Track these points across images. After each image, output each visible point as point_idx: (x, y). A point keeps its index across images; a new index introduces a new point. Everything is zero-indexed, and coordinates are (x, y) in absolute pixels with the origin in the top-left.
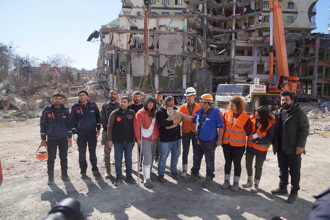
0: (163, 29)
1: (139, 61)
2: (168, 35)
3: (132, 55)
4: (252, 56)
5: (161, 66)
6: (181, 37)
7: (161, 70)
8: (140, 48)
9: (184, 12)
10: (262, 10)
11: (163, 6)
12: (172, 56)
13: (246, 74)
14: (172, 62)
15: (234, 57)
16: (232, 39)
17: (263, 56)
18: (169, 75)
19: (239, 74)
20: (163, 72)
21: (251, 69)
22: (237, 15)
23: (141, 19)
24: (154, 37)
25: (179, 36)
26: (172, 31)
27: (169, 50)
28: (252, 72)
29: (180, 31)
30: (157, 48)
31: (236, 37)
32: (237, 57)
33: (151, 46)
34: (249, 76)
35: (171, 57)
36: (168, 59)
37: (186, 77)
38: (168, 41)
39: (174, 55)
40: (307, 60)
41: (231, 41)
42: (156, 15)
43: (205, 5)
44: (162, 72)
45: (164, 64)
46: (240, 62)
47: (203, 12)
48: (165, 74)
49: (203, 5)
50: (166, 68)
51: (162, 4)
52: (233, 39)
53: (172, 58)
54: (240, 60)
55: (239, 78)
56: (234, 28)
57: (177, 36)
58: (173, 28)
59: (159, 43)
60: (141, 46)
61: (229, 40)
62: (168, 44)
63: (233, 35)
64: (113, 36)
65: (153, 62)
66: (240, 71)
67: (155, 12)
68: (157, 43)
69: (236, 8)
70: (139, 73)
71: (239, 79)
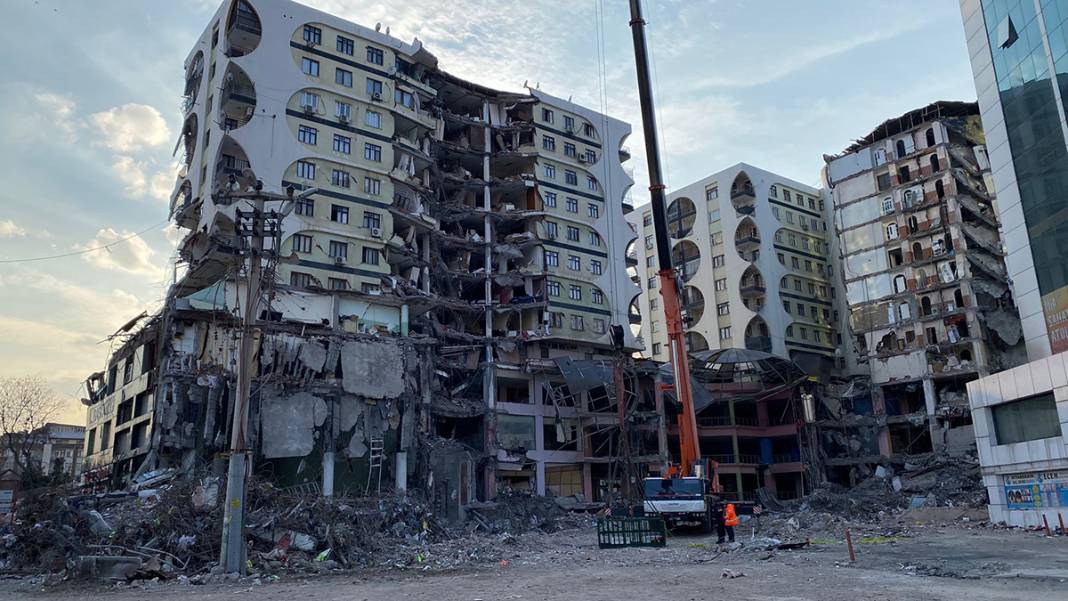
0: (349, 326)
1: (285, 411)
2: (365, 344)
3: (266, 393)
4: (527, 402)
5: (347, 428)
6: (398, 351)
7: (347, 436)
8: (291, 373)
9: (383, 282)
10: (547, 299)
11: (331, 262)
12: (376, 400)
13: (522, 451)
14: (378, 418)
15: (495, 404)
16: (485, 359)
17: (561, 405)
18: (367, 455)
19: (507, 450)
20: (351, 444)
21: (529, 437)
22: (494, 302)
23: (290, 294)
24: (330, 346)
25: (392, 349)
26: (373, 331)
27: (370, 382)
28: (533, 444)
29: (393, 335)
30: (336, 377)
31: (495, 356)
32: (501, 406)
33: (320, 371)
34: (529, 455)
35: (374, 403)
36: (365, 408)
37: (405, 460)
38: (366, 360)
39: (385, 397)
40: (645, 419)
41: (484, 363)
42: (311, 281)
43: (426, 270)
44: (347, 446)
45: (353, 421)
46: (508, 419)
47: (420, 285)
48: (355, 450)
49: (421, 272)
50: (359, 434)
51: (330, 256)
52: (490, 359)
53: (376, 406)
54: (507, 414)
55: (508, 459)
56: (489, 332)
57: (388, 347)
58: (375, 326)
59: (342, 362)
60: (292, 368)
61: (480, 361)
62: (366, 366)
63: (489, 349)
64: (207, 333)
65: (325, 414)
66: (507, 439)
67: (309, 275)
68: (335, 364)
69: (492, 286)
70: (286, 446)
71: (507, 462)
